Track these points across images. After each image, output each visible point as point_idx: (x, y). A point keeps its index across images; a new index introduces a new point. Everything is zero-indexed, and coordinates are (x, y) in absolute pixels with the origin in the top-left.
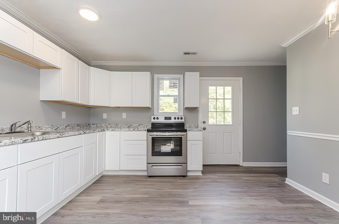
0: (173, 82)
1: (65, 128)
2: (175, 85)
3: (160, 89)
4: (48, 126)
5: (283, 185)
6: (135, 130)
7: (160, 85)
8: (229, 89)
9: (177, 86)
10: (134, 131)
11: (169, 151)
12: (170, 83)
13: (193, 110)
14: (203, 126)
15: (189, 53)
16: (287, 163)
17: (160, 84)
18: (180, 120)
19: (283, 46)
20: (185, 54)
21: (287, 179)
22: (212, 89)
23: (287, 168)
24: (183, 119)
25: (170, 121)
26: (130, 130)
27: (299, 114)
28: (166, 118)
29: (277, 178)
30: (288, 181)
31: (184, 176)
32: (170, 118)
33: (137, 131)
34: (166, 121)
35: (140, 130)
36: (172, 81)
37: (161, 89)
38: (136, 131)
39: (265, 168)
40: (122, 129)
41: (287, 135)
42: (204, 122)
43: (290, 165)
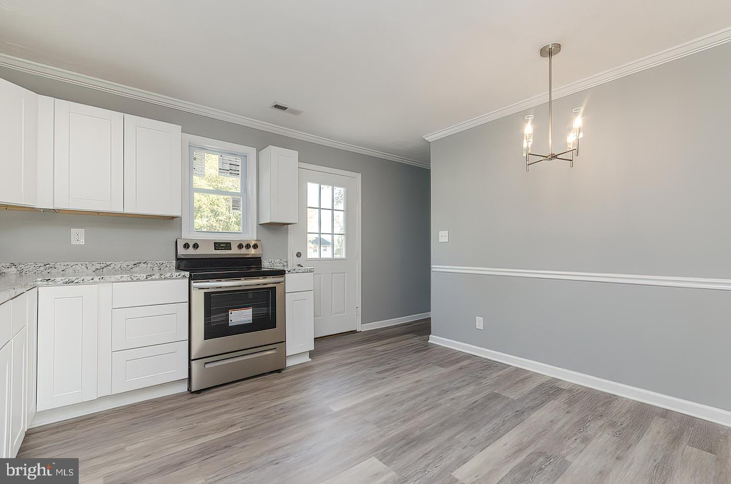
0: (228, 161)
2: (234, 167)
3: (194, 172)
5: (427, 347)
6: (153, 277)
7: (194, 162)
8: (339, 191)
9: (237, 172)
10: (149, 280)
11: (249, 320)
12: (222, 162)
13: (277, 228)
14: (298, 261)
15: (284, 108)
16: (432, 312)
17: (195, 159)
18: (253, 251)
19: (426, 139)
20: (276, 106)
21: (430, 336)
22: (312, 188)
23: (430, 320)
25: (228, 252)
26: (135, 279)
27: (447, 241)
28: (218, 245)
29: (416, 338)
30: (434, 339)
31: (279, 371)
32: (228, 246)
33: (160, 279)
34: (218, 252)
35: (168, 275)
36: (227, 157)
37: (197, 172)
38: (155, 280)
39: (406, 325)
40: (107, 278)
41: (432, 272)
42: (299, 255)
43: (435, 314)
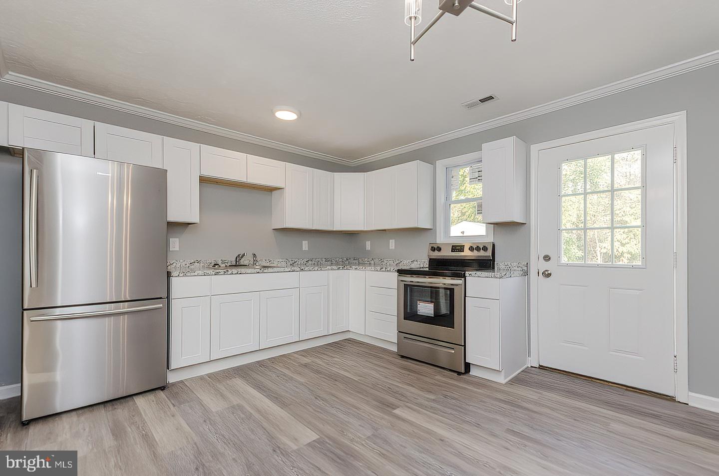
0: (477, 169)
1: (305, 263)
3: (452, 188)
4: (281, 260)
7: (452, 179)
10: (381, 271)
11: (431, 314)
12: (472, 172)
14: (544, 266)
15: (482, 101)
17: (453, 177)
18: (482, 253)
24: (489, 250)
25: (461, 253)
28: (454, 249)
31: (459, 373)
34: (450, 254)
36: (476, 166)
42: (547, 258)
